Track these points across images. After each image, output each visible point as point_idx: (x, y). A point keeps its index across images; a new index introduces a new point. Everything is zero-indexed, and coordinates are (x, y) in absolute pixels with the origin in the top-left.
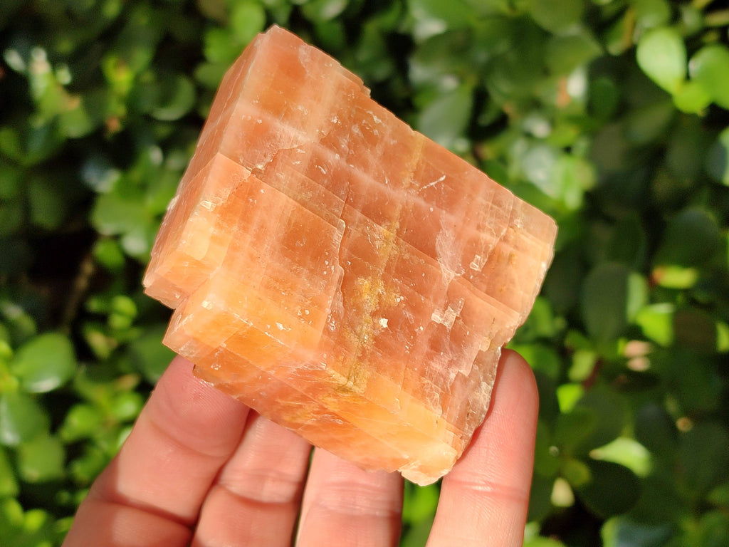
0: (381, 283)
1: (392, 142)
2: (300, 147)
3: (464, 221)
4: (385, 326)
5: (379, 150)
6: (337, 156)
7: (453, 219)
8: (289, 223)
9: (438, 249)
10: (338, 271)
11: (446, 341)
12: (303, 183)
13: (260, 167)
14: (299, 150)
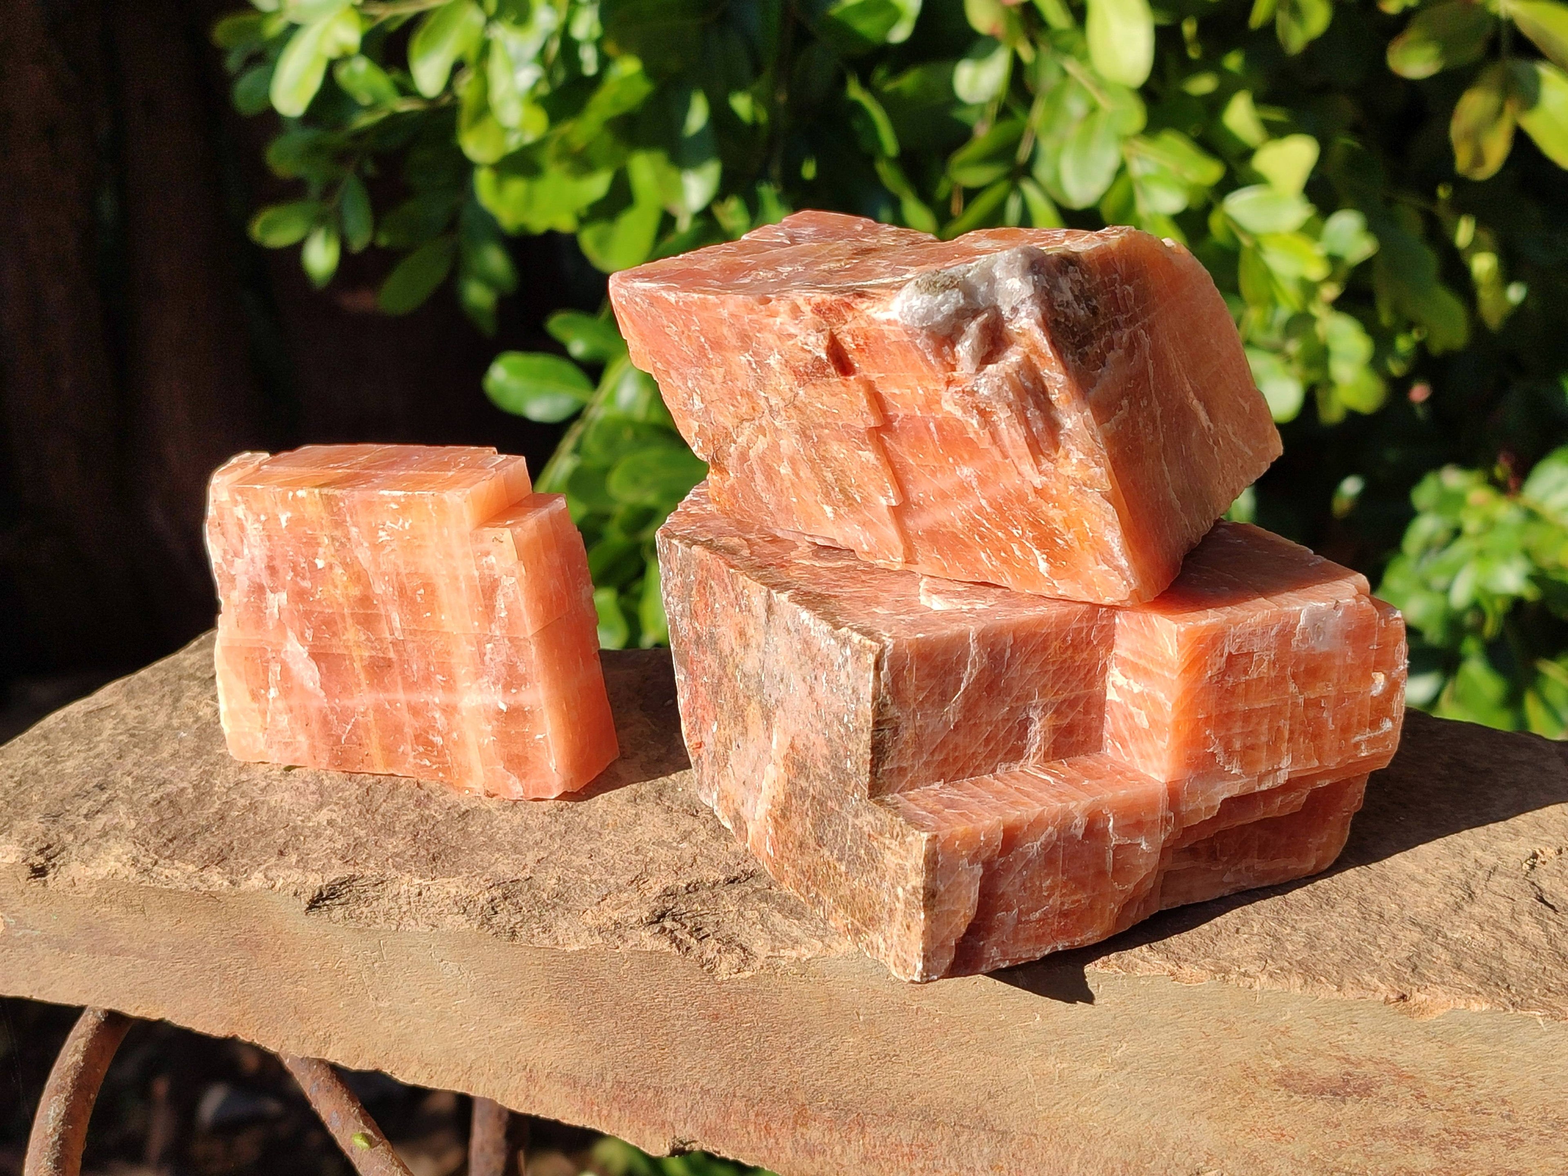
0: (341, 600)
1: (402, 748)
2: (470, 687)
3: (305, 707)
4: (317, 561)
5: (409, 731)
6: (437, 700)
7: (315, 704)
8: (439, 608)
9: (313, 665)
10: (379, 588)
11: (266, 580)
12: (449, 653)
13: (489, 646)
14: (469, 684)
